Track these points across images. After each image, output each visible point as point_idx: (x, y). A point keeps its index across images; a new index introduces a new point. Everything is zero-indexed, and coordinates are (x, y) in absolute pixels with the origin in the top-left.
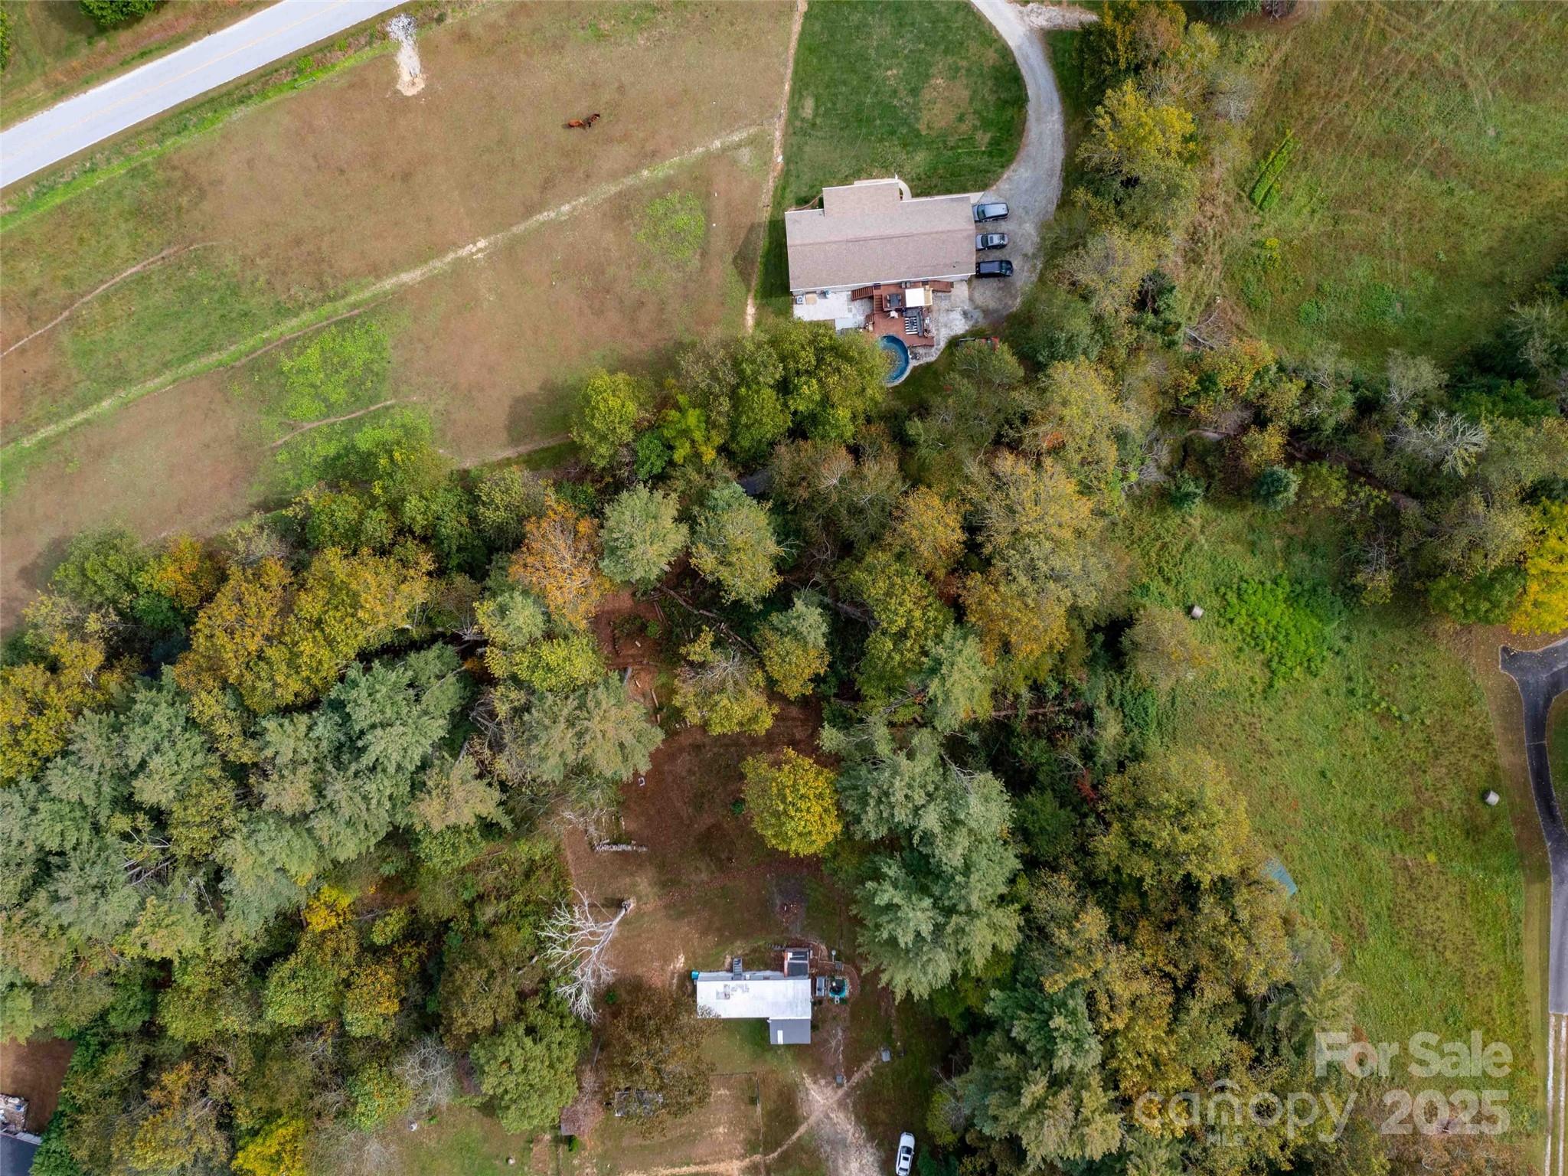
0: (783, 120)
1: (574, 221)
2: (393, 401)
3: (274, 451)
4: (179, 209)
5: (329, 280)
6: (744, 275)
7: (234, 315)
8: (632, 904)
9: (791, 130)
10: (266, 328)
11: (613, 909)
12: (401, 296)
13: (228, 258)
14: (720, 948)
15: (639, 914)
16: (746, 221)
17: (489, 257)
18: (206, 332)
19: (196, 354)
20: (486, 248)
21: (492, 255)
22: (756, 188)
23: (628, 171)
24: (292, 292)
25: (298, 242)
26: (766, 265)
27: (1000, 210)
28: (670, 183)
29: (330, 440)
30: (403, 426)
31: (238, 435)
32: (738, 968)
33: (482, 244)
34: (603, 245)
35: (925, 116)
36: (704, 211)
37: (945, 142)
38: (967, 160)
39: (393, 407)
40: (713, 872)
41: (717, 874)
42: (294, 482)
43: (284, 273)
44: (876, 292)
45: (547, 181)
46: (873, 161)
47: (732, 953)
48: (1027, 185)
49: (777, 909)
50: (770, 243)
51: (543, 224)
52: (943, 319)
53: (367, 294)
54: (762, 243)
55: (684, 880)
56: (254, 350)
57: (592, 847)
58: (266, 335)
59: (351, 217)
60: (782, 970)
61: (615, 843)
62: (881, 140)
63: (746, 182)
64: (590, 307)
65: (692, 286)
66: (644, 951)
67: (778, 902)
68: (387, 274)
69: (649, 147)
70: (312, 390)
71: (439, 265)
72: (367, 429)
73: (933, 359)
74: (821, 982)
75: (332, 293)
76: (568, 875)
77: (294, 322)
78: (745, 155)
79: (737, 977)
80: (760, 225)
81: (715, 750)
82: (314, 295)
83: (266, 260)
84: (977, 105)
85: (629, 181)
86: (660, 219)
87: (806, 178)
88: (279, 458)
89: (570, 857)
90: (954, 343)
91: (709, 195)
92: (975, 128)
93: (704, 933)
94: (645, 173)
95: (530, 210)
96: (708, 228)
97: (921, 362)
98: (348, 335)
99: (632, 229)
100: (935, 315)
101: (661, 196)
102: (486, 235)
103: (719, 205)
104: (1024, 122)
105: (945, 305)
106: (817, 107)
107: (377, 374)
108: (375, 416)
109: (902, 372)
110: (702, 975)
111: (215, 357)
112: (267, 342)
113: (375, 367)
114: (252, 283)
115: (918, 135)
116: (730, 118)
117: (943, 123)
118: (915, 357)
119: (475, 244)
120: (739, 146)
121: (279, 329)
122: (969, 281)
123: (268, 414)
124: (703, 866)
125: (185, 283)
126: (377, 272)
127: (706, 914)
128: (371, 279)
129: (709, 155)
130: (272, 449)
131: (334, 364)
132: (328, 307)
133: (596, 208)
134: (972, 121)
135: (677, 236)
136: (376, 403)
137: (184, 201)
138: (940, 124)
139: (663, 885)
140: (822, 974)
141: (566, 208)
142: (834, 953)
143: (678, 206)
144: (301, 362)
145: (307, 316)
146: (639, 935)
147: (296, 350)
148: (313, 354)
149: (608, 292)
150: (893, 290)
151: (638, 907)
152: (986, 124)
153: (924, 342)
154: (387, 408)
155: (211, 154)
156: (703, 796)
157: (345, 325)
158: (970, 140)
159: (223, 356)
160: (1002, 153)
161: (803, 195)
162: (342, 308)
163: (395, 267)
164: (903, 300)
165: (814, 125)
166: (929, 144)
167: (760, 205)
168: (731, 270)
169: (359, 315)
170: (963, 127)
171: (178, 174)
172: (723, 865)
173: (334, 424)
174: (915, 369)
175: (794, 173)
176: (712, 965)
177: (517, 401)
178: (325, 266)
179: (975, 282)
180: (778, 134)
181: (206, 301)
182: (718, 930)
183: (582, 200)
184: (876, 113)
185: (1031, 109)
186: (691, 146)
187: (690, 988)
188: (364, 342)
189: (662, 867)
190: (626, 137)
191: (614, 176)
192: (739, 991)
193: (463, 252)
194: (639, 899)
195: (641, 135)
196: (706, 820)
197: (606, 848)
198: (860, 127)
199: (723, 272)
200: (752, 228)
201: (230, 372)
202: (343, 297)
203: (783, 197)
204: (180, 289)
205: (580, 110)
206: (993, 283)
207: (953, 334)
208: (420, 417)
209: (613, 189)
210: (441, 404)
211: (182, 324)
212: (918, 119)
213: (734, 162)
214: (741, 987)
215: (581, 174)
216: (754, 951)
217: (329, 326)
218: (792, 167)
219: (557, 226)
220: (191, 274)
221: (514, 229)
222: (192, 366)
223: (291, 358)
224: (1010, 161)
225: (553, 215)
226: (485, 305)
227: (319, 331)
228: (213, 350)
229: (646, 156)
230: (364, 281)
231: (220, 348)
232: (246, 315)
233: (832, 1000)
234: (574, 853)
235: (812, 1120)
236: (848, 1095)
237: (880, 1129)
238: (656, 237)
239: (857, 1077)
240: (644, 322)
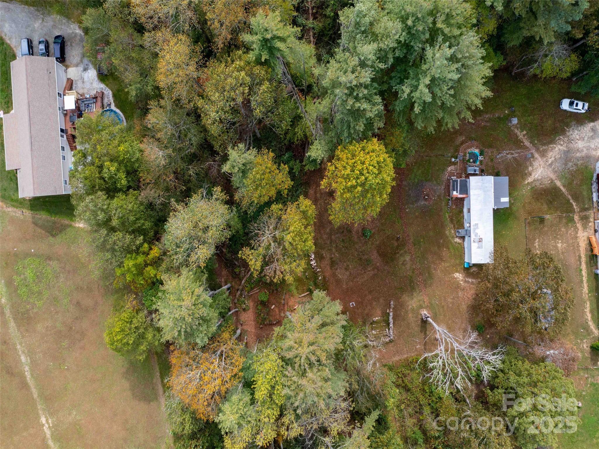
1: (30, 353)
6: (62, 229)
8: (424, 312)
11: (428, 326)
14: (450, 246)
15: (430, 307)
16: (31, 226)
17: (51, 415)
20: (46, 417)
21: (50, 413)
22: (13, 220)
23: (2, 314)
26: (56, 214)
28: (9, 283)
32: (462, 232)
33: (44, 420)
34: (44, 331)
36: (25, 258)
40: (406, 252)
41: (406, 248)
44: (69, 132)
45: (8, 372)
47: (453, 237)
48: (13, 25)
49: (426, 203)
50: (43, 210)
51: (32, 375)
52: (87, 85)
54: (43, 216)
55: (410, 273)
57: (391, 341)
60: (462, 199)
61: (388, 324)
63: (9, 228)
64: (80, 341)
65: (68, 267)
66: (453, 303)
67: (423, 203)
73: (111, 93)
74: (470, 170)
76: (407, 360)
79: (468, 233)
80: (33, 218)
81: (334, 250)
85: (8, 312)
86: (29, 290)
87: (6, 183)
89: (396, 358)
90: (102, 77)
91: (16, 255)
93: (441, 259)
94: (3, 301)
95: (24, 385)
96: (35, 255)
97: (112, 101)
99: (35, 310)
100: (85, 91)
101: (16, 289)
102: (38, 418)
103: (21, 247)
105: (80, 84)
110: (466, 260)
118: (109, 105)
119: (43, 425)
122: (67, 67)
124: (402, 259)
127: (430, 257)
133: (23, 337)
135: (39, 277)
139: (413, 289)
140: (465, 169)
141: (23, 359)
142: (453, 160)
143: (22, 277)
146: (443, 307)
149: (71, 328)
150: (68, 118)
151: (427, 307)
153: (99, 99)
156: (360, 259)
164: (72, 111)
167: (22, 217)
168: (59, 239)
172: (401, 244)
174: (116, 106)
175: (3, 192)
176: (460, 252)
177: (133, 395)
179: (67, 62)
182: (439, 247)
183: (19, 347)
187: (474, 269)
189: (402, 290)
191: (5, 324)
192: (477, 231)
193: (48, 433)
194: (421, 307)
196: (375, 256)
197: (391, 331)
199: (60, 245)
200: (35, 223)
203: (14, 201)
206: (68, 49)
207: (96, 79)
209: (12, 324)
214: (475, 229)
215: (4, 348)
216: (452, 221)
219: (33, 365)
221: (35, 396)
225: (27, 368)
226: (78, 418)
233: (481, 162)
234: (394, 355)
235: (553, 176)
236: (538, 150)
237: (558, 125)
238: (40, 293)
239: (527, 143)
240: (88, 302)
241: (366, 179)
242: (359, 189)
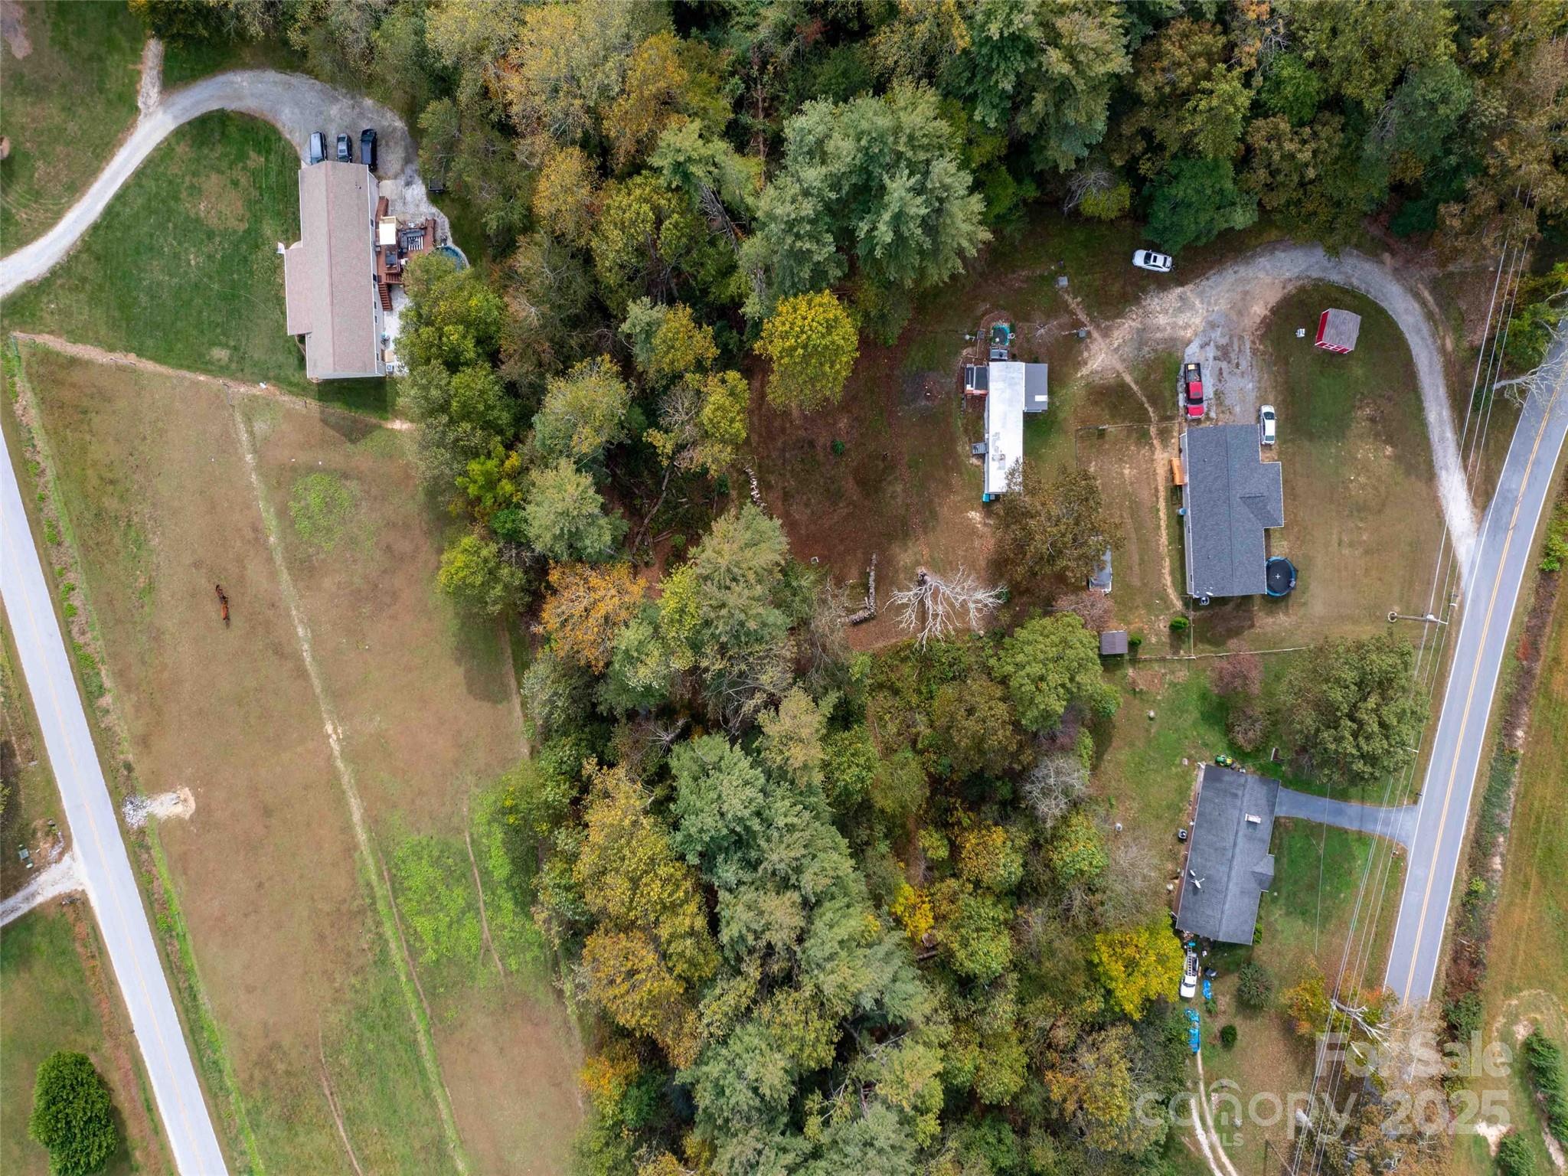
0: (230, 384)
1: (312, 623)
2: (467, 834)
3: (509, 974)
4: (288, 1073)
5: (355, 904)
6: (366, 431)
7: (384, 1014)
8: (922, 571)
9: (239, 375)
10: (397, 978)
12: (373, 822)
13: (333, 1018)
14: (963, 470)
15: (931, 563)
16: (319, 425)
17: (342, 720)
18: (399, 1046)
19: (418, 1059)
20: (333, 723)
21: (341, 718)
22: (289, 415)
23: (270, 560)
24: (366, 946)
25: (322, 937)
26: (358, 407)
27: (316, 142)
28: (282, 513)
29: (499, 908)
30: (489, 823)
31: (492, 1014)
32: (980, 448)
33: (329, 728)
34: (334, 589)
35: (233, 223)
36: (308, 474)
37: (256, 202)
38: (273, 178)
39: (471, 835)
40: (896, 478)
41: (897, 472)
42: (536, 951)
43: (349, 955)
44: (384, 280)
45: (276, 652)
46: (269, 282)
47: (968, 457)
48: (297, 111)
49: (929, 403)
50: (339, 400)
51: (314, 658)
52: (411, 209)
53: (370, 861)
54: (337, 410)
55: (902, 511)
56: (416, 992)
57: (871, 617)
58: (403, 979)
59: (301, 877)
60: (982, 397)
61: (868, 590)
62: (251, 273)
63: (284, 427)
64: (389, 607)
65: (374, 491)
66: (965, 557)
67: (923, 403)
68: (353, 837)
69: (250, 535)
70: (455, 926)
71: (347, 779)
72: (490, 864)
73: (447, 221)
75: (368, 901)
76: (895, 645)
77: (393, 945)
78: (260, 426)
79: (986, 448)
80: (322, 412)
81: (788, 475)
82: (369, 922)
83: (337, 976)
84: (224, 165)
85: (278, 558)
86: (314, 524)
87: (281, 358)
88: (514, 967)
89: (880, 645)
90: (436, 196)
91: (294, 469)
92: (244, 168)
93: (949, 490)
94: (272, 539)
95: (301, 673)
96: (324, 470)
97: (449, 234)
98: (406, 884)
99: (322, 556)
100: (408, 217)
101: (293, 523)
102: (322, 725)
103: (302, 458)
104: (242, 114)
105: (399, 206)
106: (221, 345)
107: (442, 851)
108: (480, 855)
109: (457, 254)
110: (985, 490)
111: (421, 1037)
112: (410, 979)
113: (436, 853)
114: (356, 992)
115: (248, 232)
116: (226, 444)
117: (239, 204)
118: (445, 240)
119: (329, 736)
120: (251, 433)
121: (399, 963)
122: (380, 179)
123: (473, 979)
124: (890, 489)
125: (354, 1070)
126: (350, 849)
127: (933, 486)
128: (356, 855)
129: (258, 468)
130: (506, 975)
131: (432, 904)
132: (381, 906)
133: (302, 597)
134: (237, 173)
135: (329, 505)
136: (467, 854)
137: (281, 1067)
138: (240, 208)
139: (906, 535)
140: (988, 351)
141: (301, 631)
142: (968, 337)
143: (303, 503)
144: (428, 938)
145: (388, 930)
146: (950, 563)
147: (418, 945)
148: (423, 924)
149: (376, 586)
150: (383, 258)
151: (926, 564)
152: (242, 156)
153: (430, 229)
154: (473, 841)
155: (239, 1034)
156: (828, 489)
157: (398, 888)
158: (254, 174)
159: (421, 1027)
160: (267, 139)
161: (296, 362)
162: (382, 890)
163: (347, 828)
164: (390, 248)
165: (236, 348)
166: (257, 219)
167: (304, 411)
168: (361, 446)
169: (389, 870)
170: (243, 181)
171: (256, 1073)
172: (890, 465)
173: (485, 903)
174: (455, 242)
175: (277, 371)
176: (979, 479)
177: (470, 692)
178: (344, 908)
179: (381, 172)
180: (242, 390)
181: (371, 1046)
182: (946, 471)
183: (294, 612)
184: (227, 278)
185: (232, 106)
186: (249, 487)
187: (995, 502)
188: (412, 865)
189: (890, 537)
190: (240, 561)
191: (273, 575)
192: (998, 443)
193: (336, 748)
194: (918, 563)
195: (239, 544)
196: (850, 485)
197: (872, 600)
198: (239, 297)
199: (362, 455)
200: (324, 421)
201: (436, 1020)
202: (372, 888)
203: (297, 385)
204: (360, 1074)
205: (213, 610)
206: (382, 151)
207: (425, 199)
208: (481, 805)
209: (285, 576)
210: (471, 779)
211: (391, 1075)
212: (235, 232)
213: (266, 439)
214: (995, 442)
215: (270, 613)
216: (966, 431)
217: (397, 906)
218: (271, 374)
219: (316, 641)
220: (346, 1062)
221: (318, 691)
222: (429, 1065)
223: (424, 950)
224: (274, 130)
225: (306, 647)
226: (384, 726)
227: (402, 917)
228: (415, 1040)
229: (257, 539)
230: (358, 865)
231: (414, 1032)
232: (384, 1000)
233: (1011, 341)
234: (877, 640)
235: (1120, 367)
236: (1098, 327)
237: (1129, 289)
238: (329, 530)
239: (1083, 317)
240: (404, 546)
241: (809, 338)
242: (800, 351)
